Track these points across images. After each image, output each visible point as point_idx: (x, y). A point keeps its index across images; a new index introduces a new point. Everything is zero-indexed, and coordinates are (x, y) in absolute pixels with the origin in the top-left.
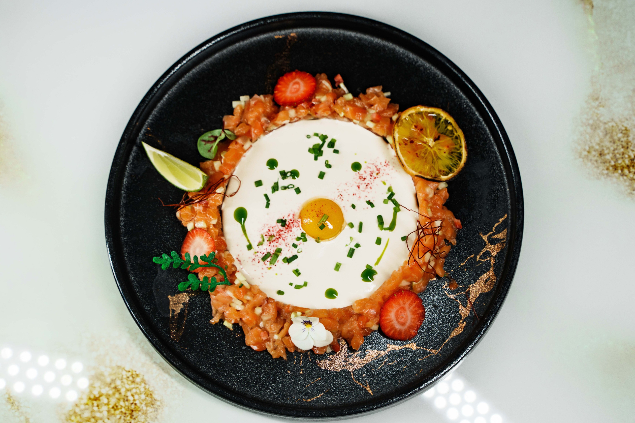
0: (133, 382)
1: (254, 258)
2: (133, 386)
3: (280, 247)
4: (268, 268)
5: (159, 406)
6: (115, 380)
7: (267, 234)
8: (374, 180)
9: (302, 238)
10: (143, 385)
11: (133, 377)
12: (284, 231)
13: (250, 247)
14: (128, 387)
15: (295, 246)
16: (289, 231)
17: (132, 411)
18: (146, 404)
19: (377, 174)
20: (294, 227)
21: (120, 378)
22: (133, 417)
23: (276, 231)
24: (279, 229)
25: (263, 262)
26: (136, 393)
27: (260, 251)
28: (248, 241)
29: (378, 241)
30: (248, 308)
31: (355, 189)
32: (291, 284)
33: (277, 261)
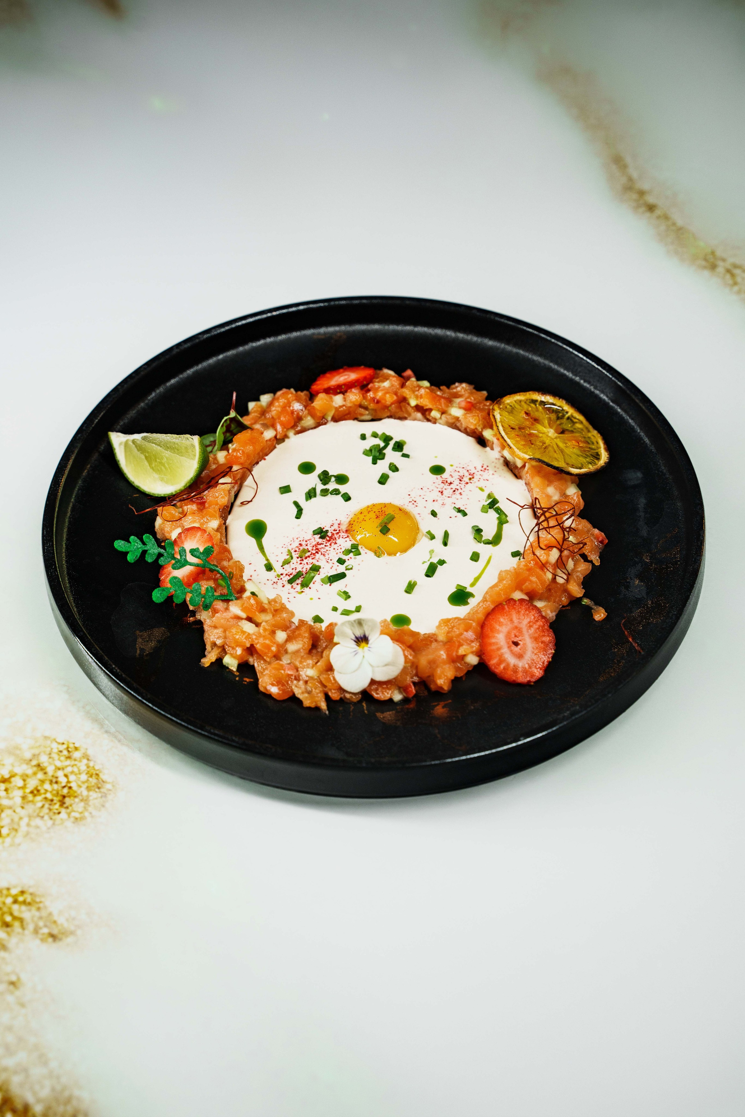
0: (69, 758)
1: (275, 582)
2: (68, 762)
3: (317, 564)
4: (297, 592)
5: (110, 790)
6: (39, 754)
7: (297, 549)
8: (465, 485)
10: (85, 761)
11: (69, 751)
12: (325, 544)
13: (269, 567)
14: (59, 764)
15: (341, 561)
16: (333, 544)
17: (64, 797)
18: (87, 787)
19: (470, 479)
20: (341, 538)
21: (48, 753)
22: (65, 806)
23: (311, 545)
24: (316, 543)
25: (290, 586)
26: (72, 772)
27: (285, 573)
28: (267, 560)
29: (475, 557)
30: (265, 630)
31: (436, 495)
32: (335, 609)
33: (312, 583)
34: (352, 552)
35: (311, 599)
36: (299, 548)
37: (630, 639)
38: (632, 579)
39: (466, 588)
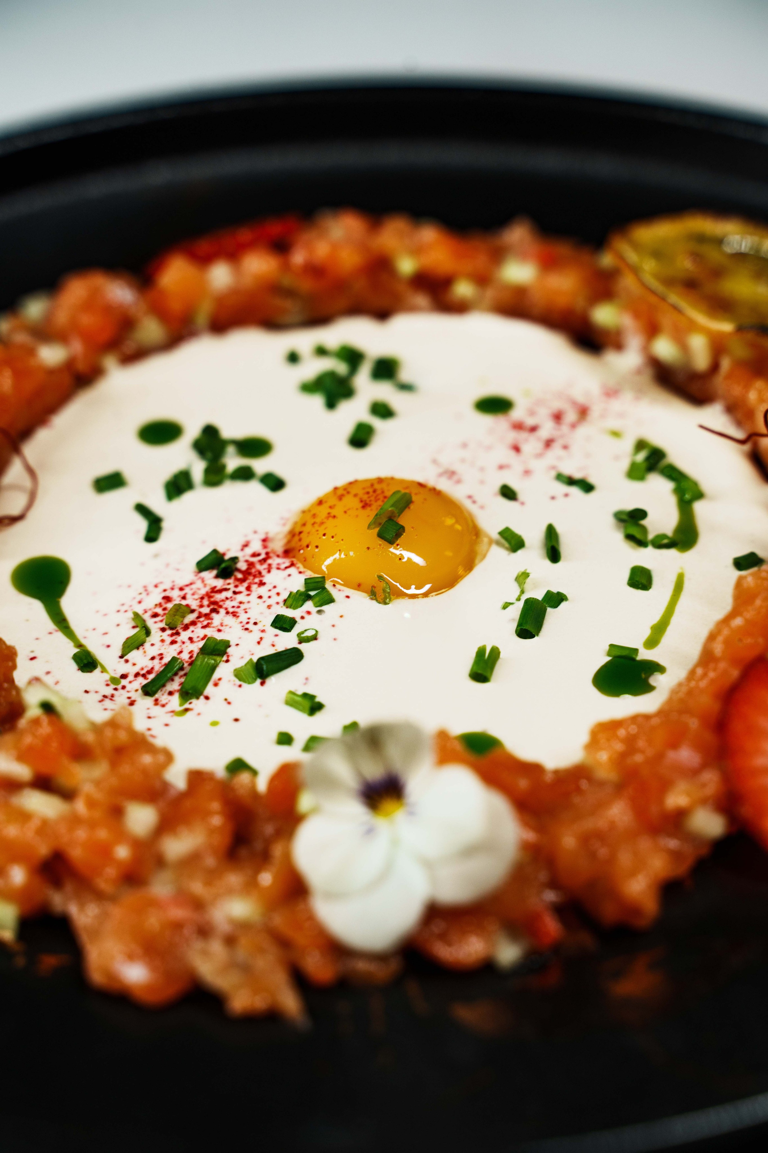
1: (108, 694)
3: (219, 636)
4: (172, 712)
7: (159, 610)
8: (572, 429)
9: (312, 593)
12: (233, 589)
13: (86, 663)
15: (283, 624)
16: (254, 587)
19: (580, 416)
20: (274, 571)
23: (196, 597)
24: (208, 589)
25: (149, 701)
27: (132, 670)
28: (80, 645)
29: (640, 579)
30: (91, 804)
31: (503, 453)
32: (285, 739)
33: (210, 684)
34: (309, 598)
35: (214, 724)
36: (164, 606)
39: (636, 651)
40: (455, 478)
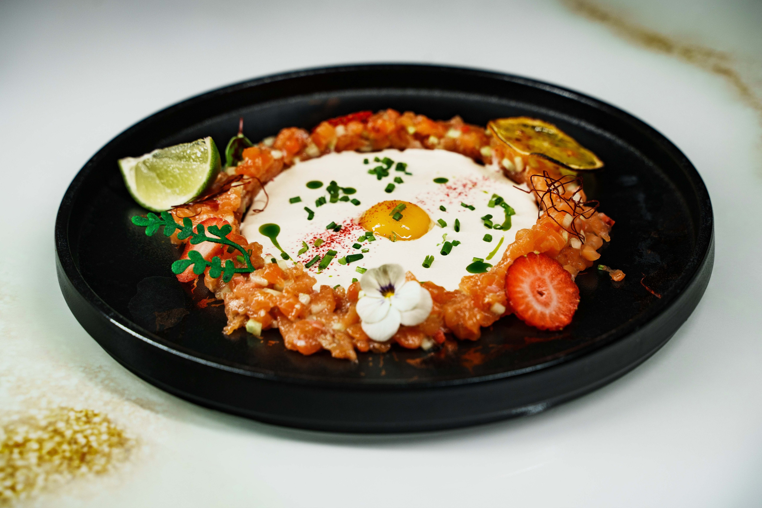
0: (88, 423)
2: (87, 426)
3: (333, 250)
4: (316, 273)
5: (133, 446)
6: (55, 422)
7: (312, 241)
8: (469, 190)
9: (368, 237)
10: (105, 424)
11: (87, 418)
12: (339, 236)
13: (286, 256)
14: (77, 428)
15: (357, 246)
16: (347, 235)
17: (84, 454)
18: (109, 445)
19: (473, 186)
20: (354, 230)
21: (65, 420)
22: (85, 461)
23: (326, 237)
24: (330, 235)
25: (307, 269)
26: (92, 434)
27: (301, 260)
28: (283, 252)
29: (488, 239)
30: (288, 293)
31: (443, 196)
32: (355, 280)
33: (330, 264)
34: (366, 238)
35: (330, 277)
36: (314, 240)
37: (653, 292)
38: (644, 250)
39: (483, 260)
40: (424, 203)
